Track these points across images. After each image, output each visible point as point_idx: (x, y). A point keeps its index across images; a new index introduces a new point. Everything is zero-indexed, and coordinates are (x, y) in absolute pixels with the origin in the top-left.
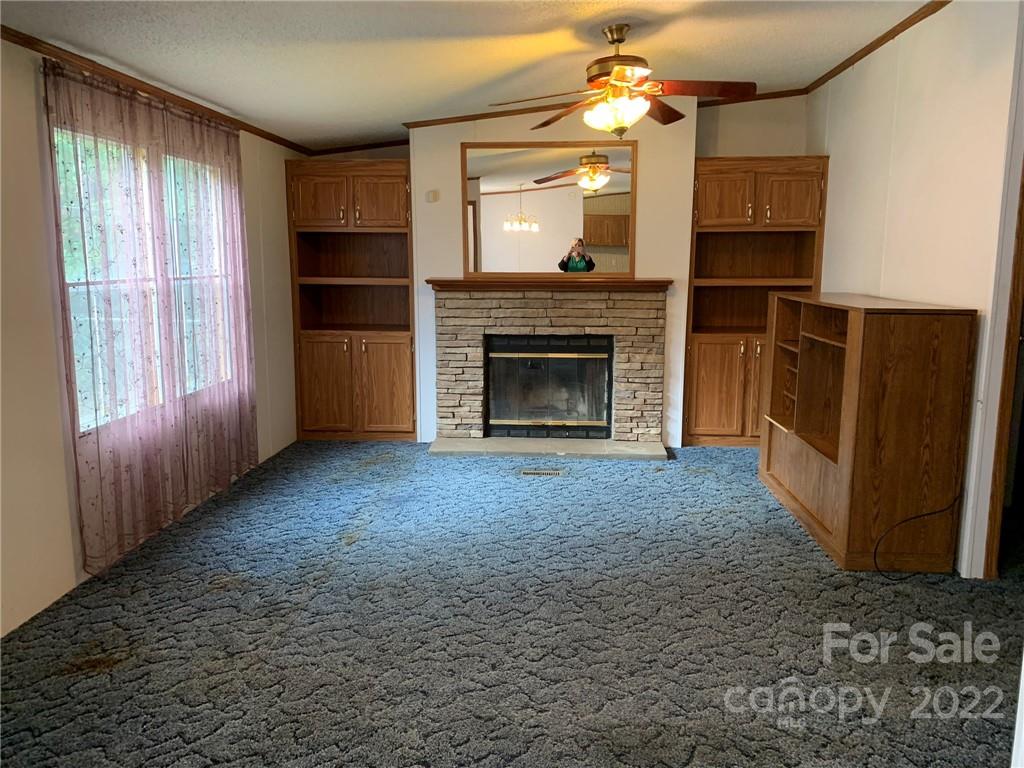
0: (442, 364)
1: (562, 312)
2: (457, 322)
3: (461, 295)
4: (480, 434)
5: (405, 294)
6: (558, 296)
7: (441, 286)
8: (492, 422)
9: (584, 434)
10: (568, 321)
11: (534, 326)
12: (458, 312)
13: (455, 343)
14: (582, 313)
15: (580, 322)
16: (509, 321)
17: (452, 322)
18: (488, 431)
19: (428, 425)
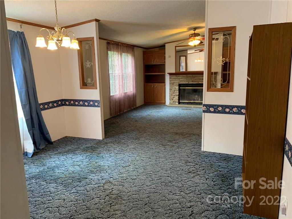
0: (171, 90)
1: (194, 79)
2: (174, 81)
3: (174, 76)
4: (178, 103)
5: (164, 76)
6: (194, 76)
7: (171, 74)
8: (180, 101)
9: (199, 104)
10: (196, 81)
11: (189, 82)
12: (174, 79)
13: (173, 85)
14: (199, 79)
15: (198, 81)
16: (184, 81)
17: (173, 81)
18: (179, 103)
19: (168, 102)
